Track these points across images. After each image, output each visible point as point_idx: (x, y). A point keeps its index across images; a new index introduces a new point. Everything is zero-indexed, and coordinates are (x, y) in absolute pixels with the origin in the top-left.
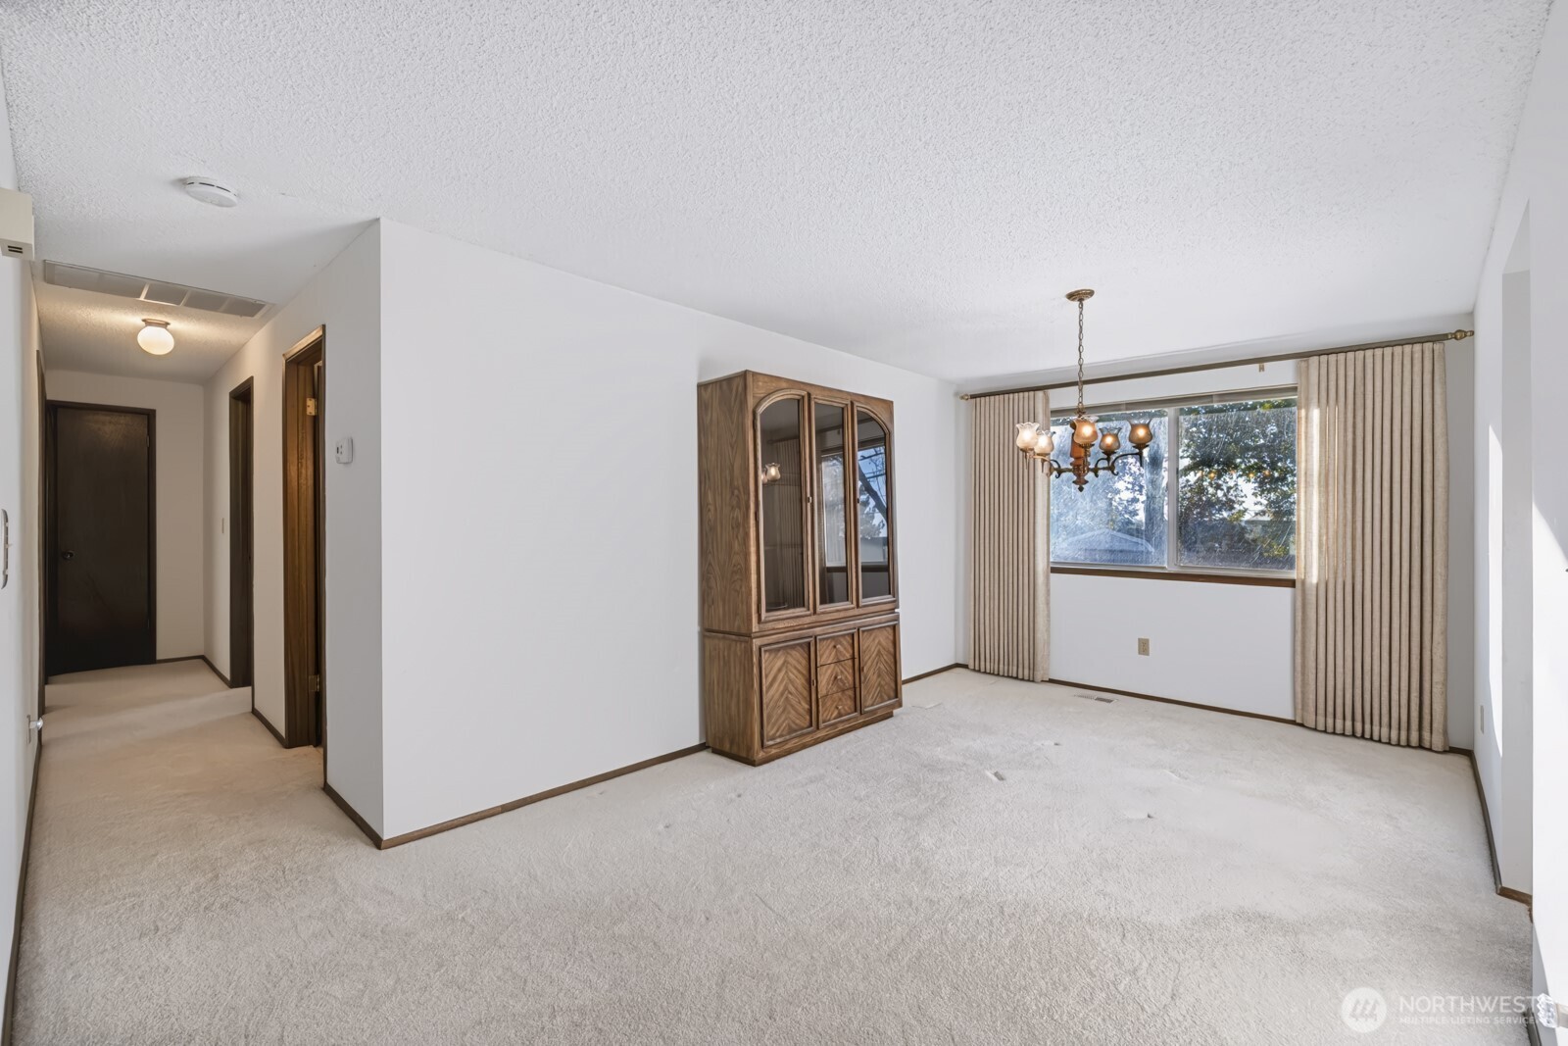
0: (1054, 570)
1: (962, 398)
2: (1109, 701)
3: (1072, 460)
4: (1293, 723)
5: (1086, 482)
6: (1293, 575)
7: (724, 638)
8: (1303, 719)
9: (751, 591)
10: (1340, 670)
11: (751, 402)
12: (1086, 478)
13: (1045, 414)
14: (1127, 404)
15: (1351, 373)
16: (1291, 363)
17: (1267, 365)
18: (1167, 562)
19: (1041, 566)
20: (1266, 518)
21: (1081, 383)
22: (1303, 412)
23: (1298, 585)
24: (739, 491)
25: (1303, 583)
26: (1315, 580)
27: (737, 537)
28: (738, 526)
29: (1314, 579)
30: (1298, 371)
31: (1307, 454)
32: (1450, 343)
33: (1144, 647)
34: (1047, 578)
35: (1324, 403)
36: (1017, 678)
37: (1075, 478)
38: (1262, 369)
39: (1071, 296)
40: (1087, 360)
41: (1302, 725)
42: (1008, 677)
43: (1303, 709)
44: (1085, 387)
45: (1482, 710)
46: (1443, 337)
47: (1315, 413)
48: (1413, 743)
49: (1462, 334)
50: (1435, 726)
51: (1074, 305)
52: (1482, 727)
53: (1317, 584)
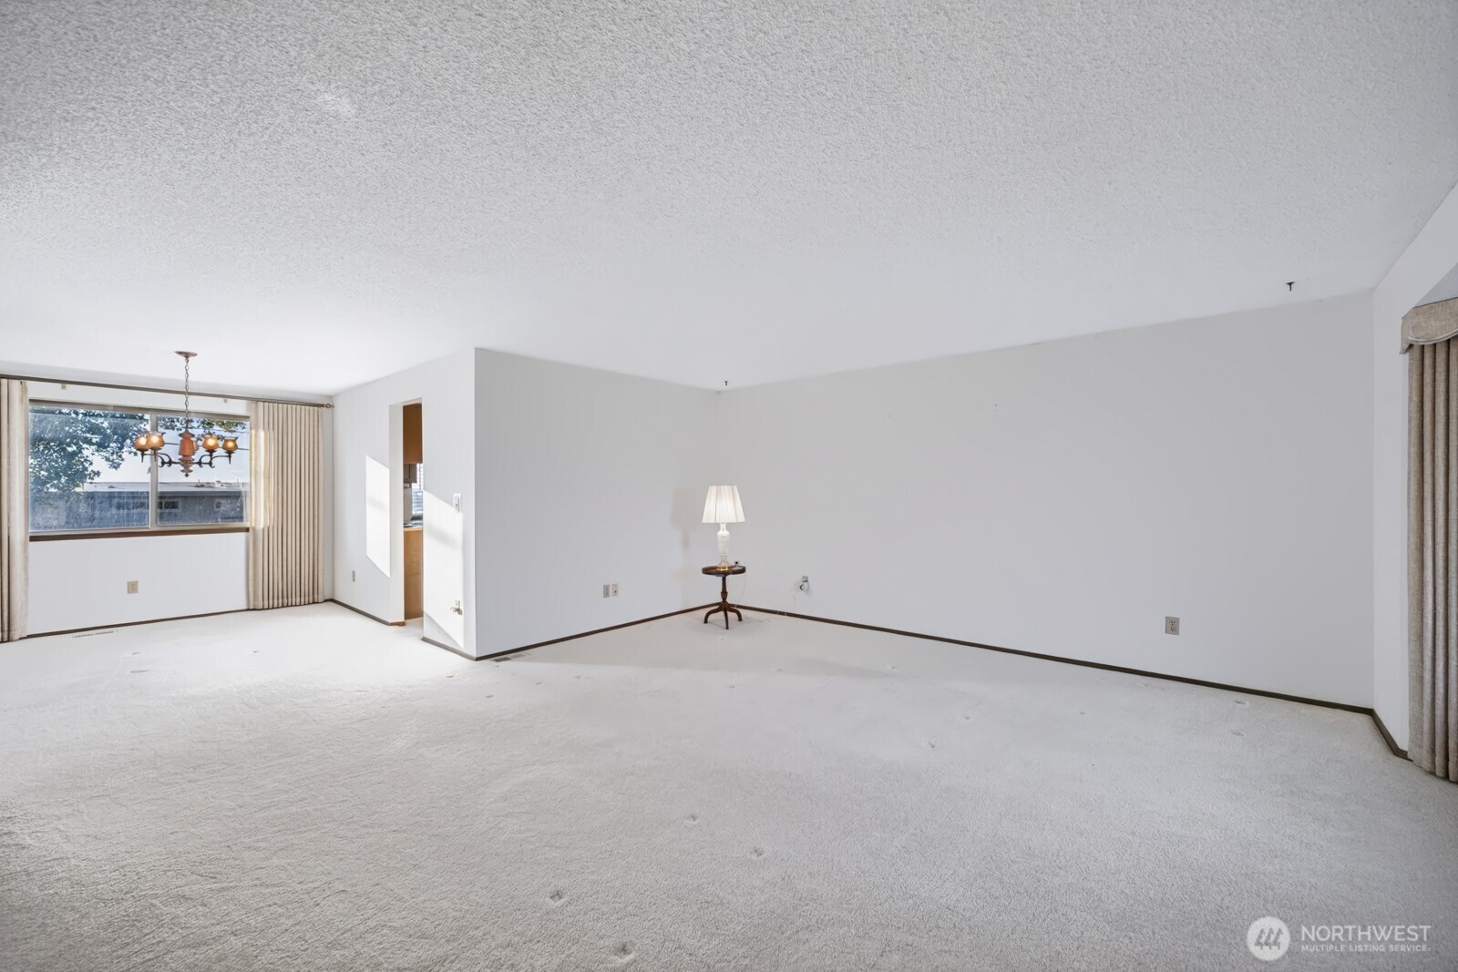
0: (33, 538)
2: (112, 632)
3: (181, 457)
4: (248, 610)
5: (191, 471)
6: (246, 524)
8: (255, 605)
10: (276, 573)
12: (191, 468)
13: (21, 401)
16: (244, 402)
17: (229, 400)
18: (151, 528)
19: (18, 535)
22: (253, 431)
23: (251, 530)
25: (254, 529)
26: (262, 527)
29: (261, 525)
30: (249, 407)
31: (256, 456)
32: (324, 409)
33: (132, 587)
34: (24, 545)
35: (266, 429)
37: (182, 468)
38: (225, 401)
39: (179, 353)
41: (254, 609)
43: (254, 600)
45: (354, 573)
46: (322, 405)
47: (262, 434)
48: (311, 601)
49: (329, 406)
50: (320, 590)
51: (182, 358)
52: (354, 580)
53: (263, 529)
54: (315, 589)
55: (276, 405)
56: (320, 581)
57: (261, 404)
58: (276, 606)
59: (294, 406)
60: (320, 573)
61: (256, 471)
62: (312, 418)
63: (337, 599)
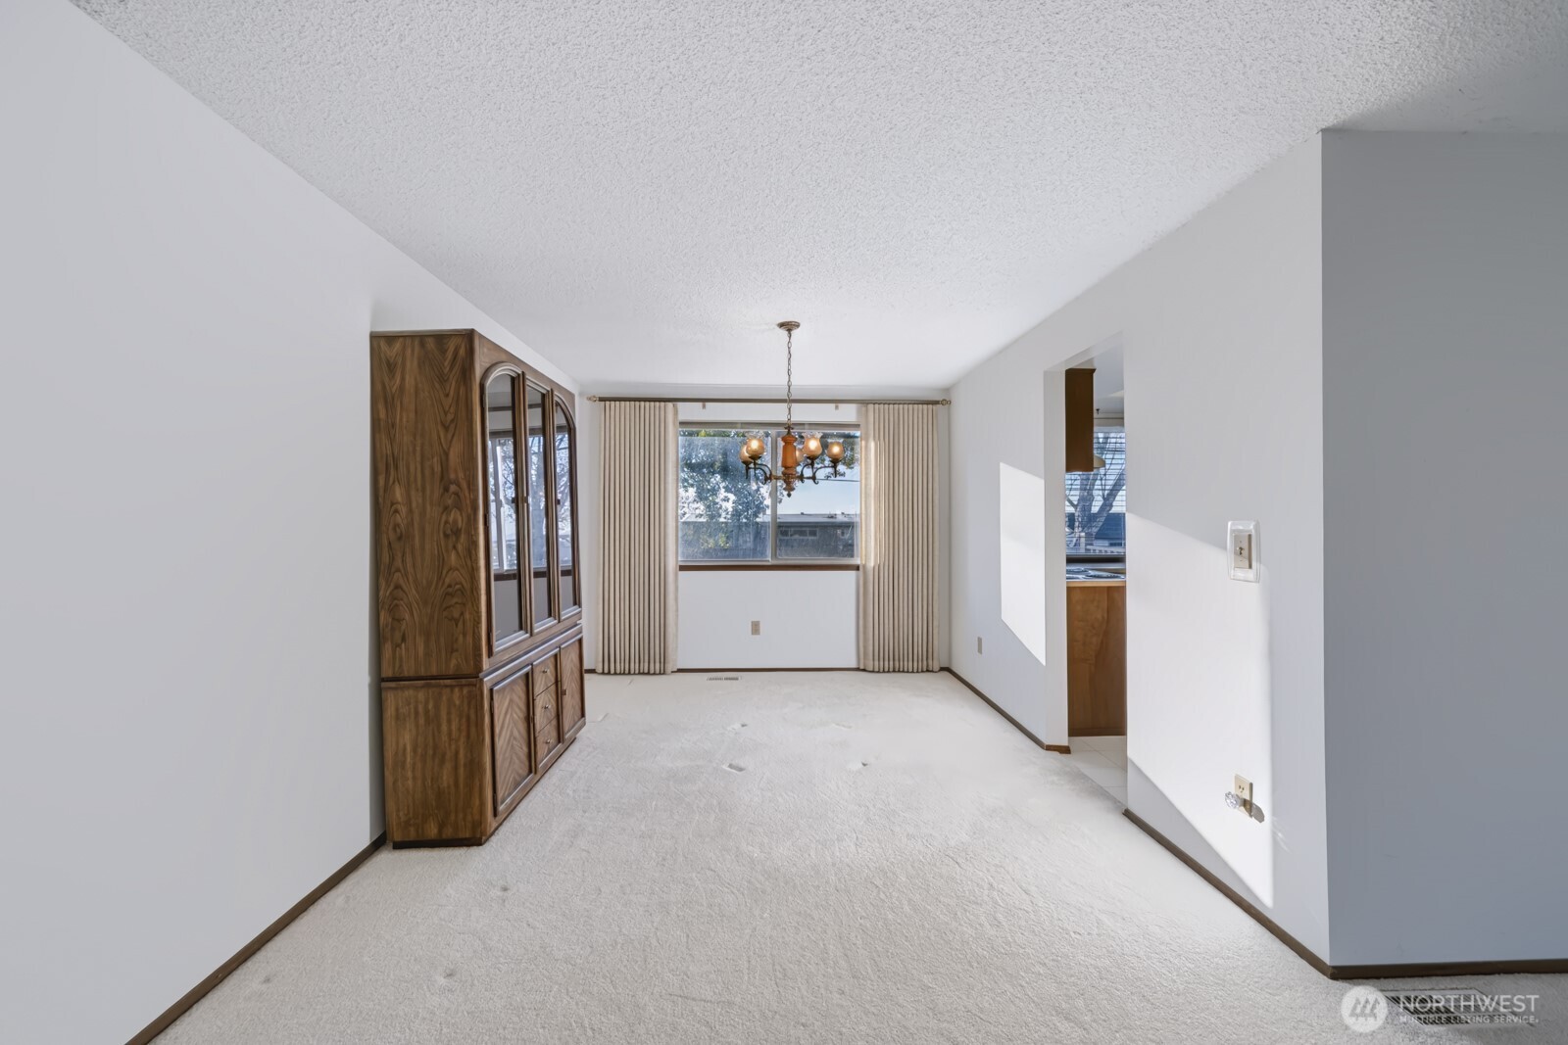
0: (683, 568)
1: (589, 399)
2: (737, 679)
4: (858, 669)
6: (857, 561)
7: (428, 686)
8: (865, 665)
9: (480, 617)
11: (478, 372)
13: (674, 424)
14: (742, 423)
15: (892, 419)
16: (855, 406)
17: (840, 405)
19: (672, 564)
20: (703, 520)
21: (790, 401)
22: (863, 442)
23: (861, 568)
24: (459, 485)
25: (864, 566)
26: (872, 564)
27: (454, 547)
28: (457, 533)
29: (871, 564)
30: (859, 412)
31: (866, 474)
32: (940, 407)
33: (756, 628)
34: (676, 575)
35: (877, 439)
36: (648, 673)
38: (835, 407)
39: (782, 325)
40: (795, 382)
41: (864, 670)
42: (639, 673)
43: (865, 659)
44: (794, 405)
45: (980, 640)
46: (936, 403)
47: (872, 445)
48: (925, 669)
49: (946, 402)
50: (935, 655)
51: (783, 333)
52: (980, 650)
53: (874, 568)
54: (929, 654)
55: (886, 406)
56: (936, 642)
57: (871, 406)
58: (886, 670)
59: (906, 406)
60: (935, 631)
61: (866, 493)
62: (925, 421)
63: (954, 669)
